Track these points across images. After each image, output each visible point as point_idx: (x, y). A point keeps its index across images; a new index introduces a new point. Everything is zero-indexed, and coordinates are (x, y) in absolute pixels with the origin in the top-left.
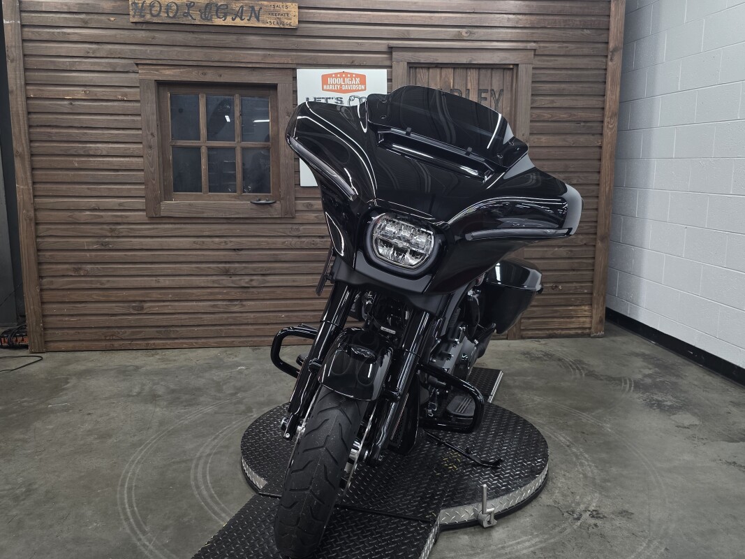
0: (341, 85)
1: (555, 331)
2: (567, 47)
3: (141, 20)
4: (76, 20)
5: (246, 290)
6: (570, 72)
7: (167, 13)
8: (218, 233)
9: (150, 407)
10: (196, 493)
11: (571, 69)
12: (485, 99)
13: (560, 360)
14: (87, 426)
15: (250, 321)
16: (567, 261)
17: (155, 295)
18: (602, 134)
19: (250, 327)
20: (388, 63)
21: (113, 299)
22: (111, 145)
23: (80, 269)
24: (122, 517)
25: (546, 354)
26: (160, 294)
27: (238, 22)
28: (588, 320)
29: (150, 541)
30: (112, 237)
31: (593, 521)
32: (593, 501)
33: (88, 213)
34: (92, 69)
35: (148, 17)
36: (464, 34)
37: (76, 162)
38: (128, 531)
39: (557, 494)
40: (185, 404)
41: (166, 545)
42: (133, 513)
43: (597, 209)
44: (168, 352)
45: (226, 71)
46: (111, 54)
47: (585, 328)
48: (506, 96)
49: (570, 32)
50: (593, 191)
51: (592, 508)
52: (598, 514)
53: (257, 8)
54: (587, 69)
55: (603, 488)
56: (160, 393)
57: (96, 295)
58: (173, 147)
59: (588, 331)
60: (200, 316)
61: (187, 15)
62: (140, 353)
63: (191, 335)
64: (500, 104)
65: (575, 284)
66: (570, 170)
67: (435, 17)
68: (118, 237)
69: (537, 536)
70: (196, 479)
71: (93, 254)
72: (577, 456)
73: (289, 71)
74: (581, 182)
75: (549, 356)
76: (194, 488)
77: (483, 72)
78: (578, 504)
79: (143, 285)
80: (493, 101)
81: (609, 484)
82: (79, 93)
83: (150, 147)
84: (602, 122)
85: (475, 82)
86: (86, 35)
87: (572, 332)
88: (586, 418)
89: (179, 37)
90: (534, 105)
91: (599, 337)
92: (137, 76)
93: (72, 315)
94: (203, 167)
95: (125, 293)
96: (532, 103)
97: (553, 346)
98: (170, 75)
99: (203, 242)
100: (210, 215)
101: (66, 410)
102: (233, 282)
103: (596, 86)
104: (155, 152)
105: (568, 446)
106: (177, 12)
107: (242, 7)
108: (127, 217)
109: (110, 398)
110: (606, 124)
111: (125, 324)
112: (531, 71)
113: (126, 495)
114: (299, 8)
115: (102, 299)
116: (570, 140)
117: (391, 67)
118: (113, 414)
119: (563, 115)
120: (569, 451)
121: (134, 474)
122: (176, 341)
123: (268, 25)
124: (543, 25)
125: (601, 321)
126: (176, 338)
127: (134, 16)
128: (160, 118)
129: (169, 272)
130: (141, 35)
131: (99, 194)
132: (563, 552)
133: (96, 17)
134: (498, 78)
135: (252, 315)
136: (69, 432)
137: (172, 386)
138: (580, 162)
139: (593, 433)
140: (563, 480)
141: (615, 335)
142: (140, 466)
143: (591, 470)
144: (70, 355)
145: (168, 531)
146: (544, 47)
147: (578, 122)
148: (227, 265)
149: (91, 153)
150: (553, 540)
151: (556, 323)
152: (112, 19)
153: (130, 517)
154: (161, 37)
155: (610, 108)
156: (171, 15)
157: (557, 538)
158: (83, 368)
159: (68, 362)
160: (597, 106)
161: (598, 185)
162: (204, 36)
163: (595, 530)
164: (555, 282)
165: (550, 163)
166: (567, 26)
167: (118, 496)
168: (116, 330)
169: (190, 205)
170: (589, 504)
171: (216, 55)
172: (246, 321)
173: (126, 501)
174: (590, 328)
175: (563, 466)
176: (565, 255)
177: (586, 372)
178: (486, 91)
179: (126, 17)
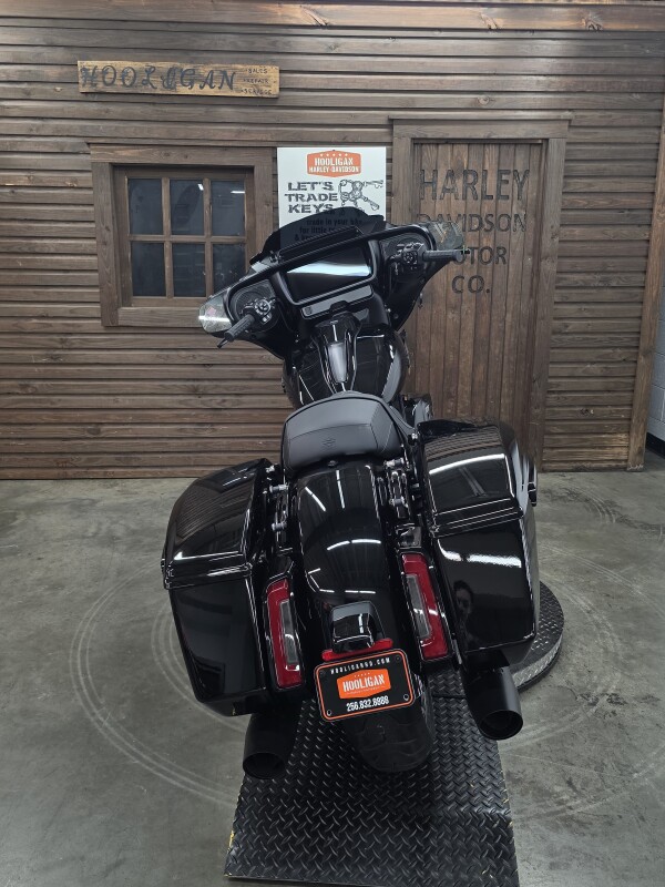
0: (331, 167)
1: (584, 464)
2: (610, 116)
3: (92, 90)
4: (16, 90)
5: (217, 412)
6: (614, 148)
7: (123, 80)
8: (185, 346)
9: (108, 552)
10: (156, 660)
11: (615, 144)
12: (507, 182)
13: (587, 500)
14: (37, 574)
15: (223, 448)
16: (600, 380)
17: (113, 416)
18: (650, 225)
19: (222, 455)
20: (387, 139)
21: (65, 421)
22: (60, 241)
23: (28, 386)
24: (75, 687)
25: (571, 493)
26: (119, 416)
27: (207, 91)
28: (624, 451)
29: (105, 716)
30: (62, 349)
31: (610, 708)
32: (614, 681)
33: (35, 321)
34: (36, 150)
35: (100, 86)
36: (482, 101)
37: (20, 261)
38: (81, 704)
39: (571, 674)
40: (146, 548)
41: (122, 722)
42: (87, 681)
43: (640, 318)
44: (130, 483)
45: (193, 150)
46: (59, 131)
47: (620, 461)
48: (533, 178)
49: (616, 98)
50: (637, 295)
51: (611, 691)
52: (617, 699)
53: (229, 73)
54: (634, 144)
55: (625, 665)
56: (119, 534)
57: (46, 416)
58: (132, 242)
59: (623, 464)
60: (164, 441)
61: (146, 82)
62: (97, 482)
63: (154, 463)
64: (524, 189)
65: (609, 408)
66: (609, 269)
67: (448, 81)
68: (70, 349)
69: (544, 724)
70: (157, 643)
71: (42, 368)
72: (597, 625)
73: (268, 151)
74: (622, 284)
75: (574, 494)
76: (155, 654)
77: (504, 148)
78: (595, 686)
79: (99, 405)
80: (516, 185)
81: (633, 661)
82: (22, 178)
83: (105, 243)
84: (652, 209)
85: (494, 162)
86: (28, 109)
87: (604, 465)
88: (613, 577)
89: (138, 110)
90: (568, 190)
91: (636, 471)
92: (89, 157)
93: (20, 439)
94: (167, 266)
95: (78, 414)
96: (564, 187)
97: (580, 482)
98: (125, 157)
99: (168, 356)
100: (176, 324)
101: (13, 552)
102: (203, 402)
103: (644, 164)
104: (110, 249)
105: (588, 612)
106: (134, 80)
107: (212, 72)
108: (79, 326)
109: (63, 539)
110: (655, 212)
111: (80, 450)
112: (564, 147)
113: (79, 661)
114: (281, 71)
115: (53, 420)
116: (611, 232)
117: (391, 144)
118: (66, 560)
119: (602, 202)
120: (589, 619)
121: (88, 634)
122: (139, 470)
123: (243, 94)
124: (580, 89)
125: (640, 452)
126: (138, 467)
127: (84, 85)
128: (116, 208)
129: (130, 390)
130: (93, 107)
131: (47, 299)
132: (572, 745)
133: (39, 86)
134: (523, 156)
135: (225, 441)
136: (16, 581)
137: (133, 526)
138: (622, 260)
139: (620, 597)
140: (580, 655)
141: (657, 469)
142: (95, 624)
143: (615, 644)
144: (18, 484)
145: (125, 705)
146: (582, 116)
147: (621, 210)
148: (196, 383)
149: (37, 250)
150: (561, 730)
151: (585, 454)
152: (58, 89)
153: (84, 687)
154: (116, 110)
155: (661, 193)
156: (127, 83)
157: (568, 727)
158: (33, 501)
159: (16, 493)
160: (646, 190)
161: (644, 287)
162: (167, 109)
163: (612, 719)
164: (586, 406)
165: (585, 261)
166: (612, 90)
167: (70, 661)
168: (69, 456)
169: (152, 312)
170: (608, 687)
171: (181, 131)
172: (218, 448)
173: (79, 667)
174: (626, 461)
175: (581, 638)
176: (599, 373)
177: (618, 516)
178: (507, 172)
179: (75, 86)
